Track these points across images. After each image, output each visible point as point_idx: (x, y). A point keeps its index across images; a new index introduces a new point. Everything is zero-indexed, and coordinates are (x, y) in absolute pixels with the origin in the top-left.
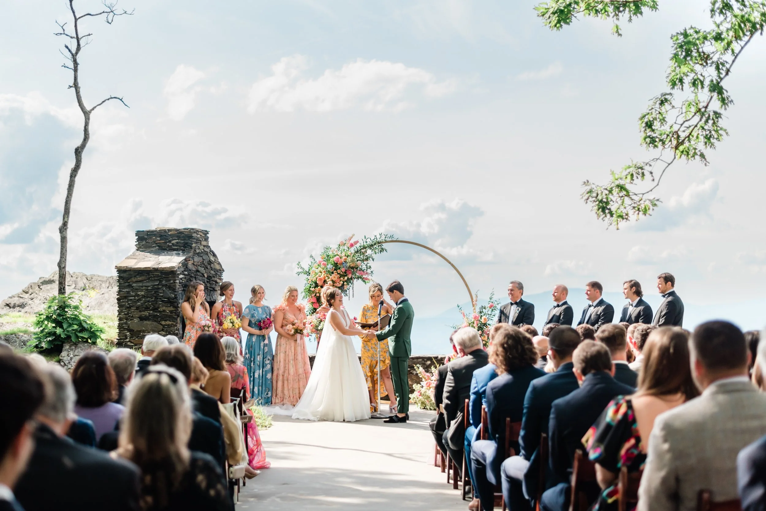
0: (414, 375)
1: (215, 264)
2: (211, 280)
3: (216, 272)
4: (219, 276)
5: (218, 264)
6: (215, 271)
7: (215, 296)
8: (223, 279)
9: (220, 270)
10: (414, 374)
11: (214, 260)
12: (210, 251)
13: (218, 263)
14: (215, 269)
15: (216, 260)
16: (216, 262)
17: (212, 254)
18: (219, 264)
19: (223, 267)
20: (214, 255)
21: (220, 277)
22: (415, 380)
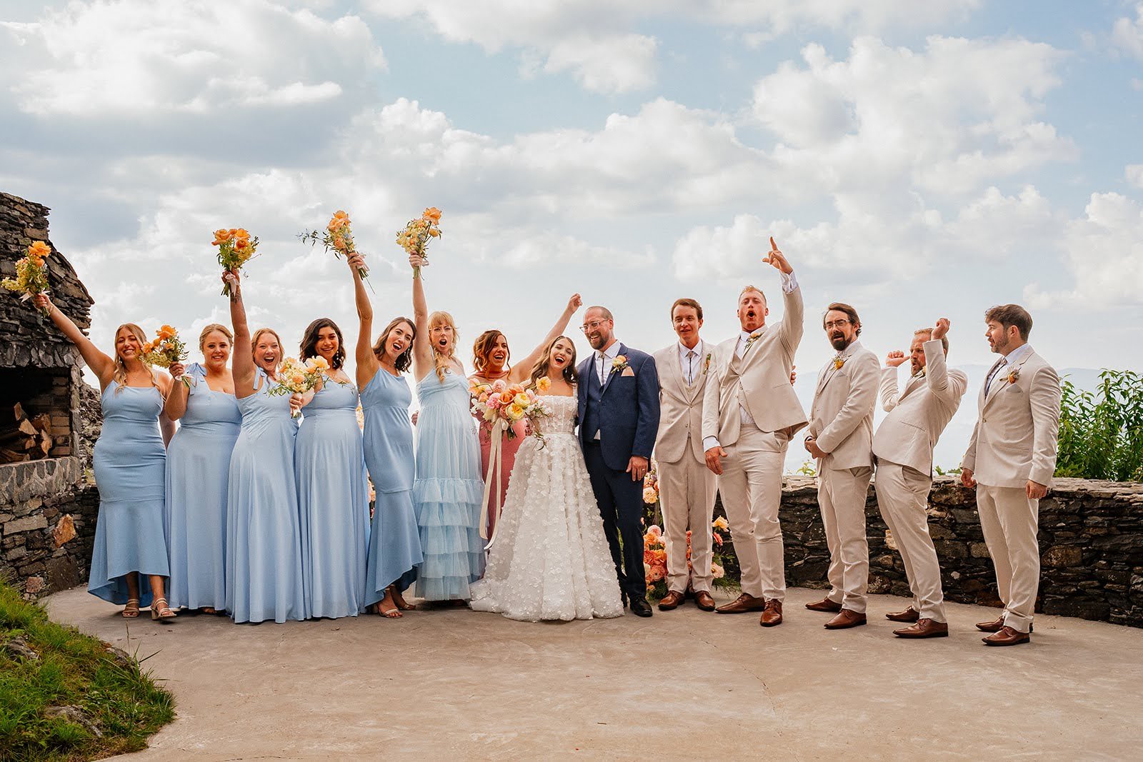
5: (76, 284)
9: (81, 299)
11: (63, 275)
12: (53, 253)
13: (75, 282)
15: (71, 274)
16: (70, 279)
19: (90, 294)
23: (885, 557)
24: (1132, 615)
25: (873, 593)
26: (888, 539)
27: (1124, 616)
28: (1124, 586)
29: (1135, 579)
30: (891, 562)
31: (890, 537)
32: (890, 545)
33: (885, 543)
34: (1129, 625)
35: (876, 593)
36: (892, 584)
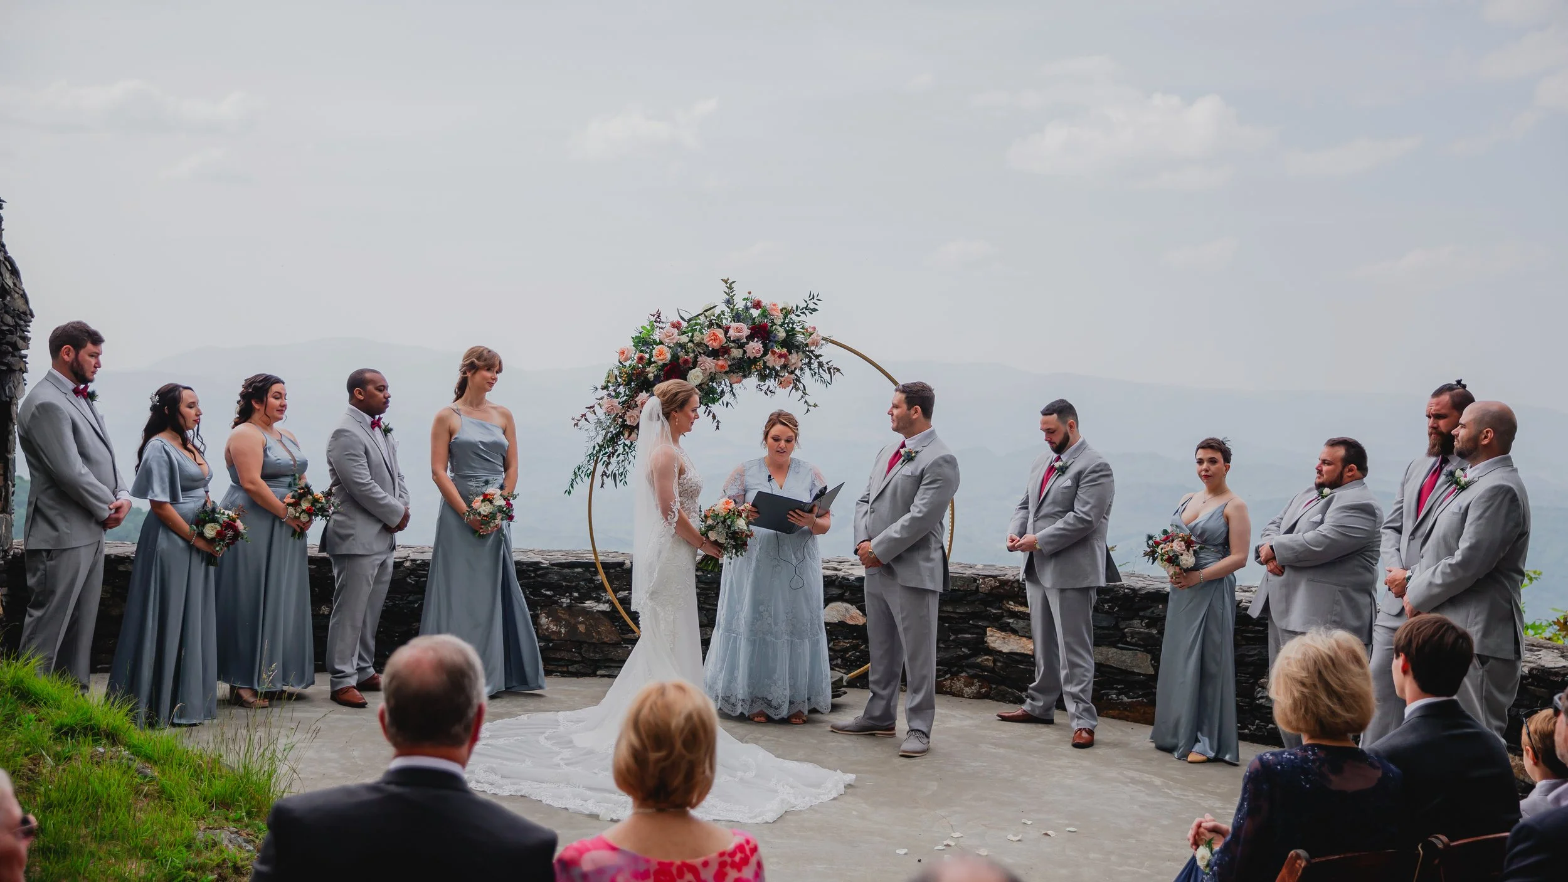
0: (564, 609)
1: (16, 295)
2: (4, 341)
3: (17, 320)
4: (21, 330)
5: (21, 295)
6: (13, 317)
7: (10, 388)
8: (30, 338)
9: (25, 313)
10: (565, 605)
11: (11, 285)
12: (5, 258)
13: (21, 292)
14: (14, 310)
15: (17, 283)
16: (17, 289)
17: (10, 268)
18: (24, 296)
19: (31, 306)
20: (15, 272)
21: (23, 331)
22: (564, 619)
23: (985, 657)
24: (1256, 729)
25: (969, 698)
26: (990, 638)
27: (1246, 731)
28: (1247, 700)
29: (1259, 692)
30: (991, 664)
31: (991, 636)
32: (992, 645)
33: (986, 642)
34: (1253, 742)
35: (974, 698)
36: (991, 688)
